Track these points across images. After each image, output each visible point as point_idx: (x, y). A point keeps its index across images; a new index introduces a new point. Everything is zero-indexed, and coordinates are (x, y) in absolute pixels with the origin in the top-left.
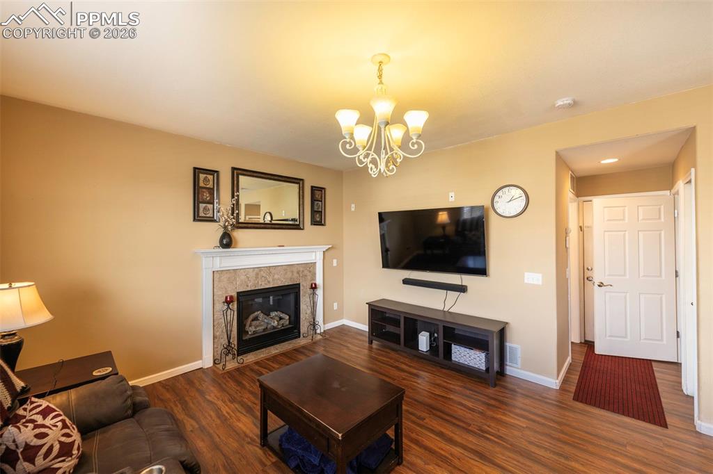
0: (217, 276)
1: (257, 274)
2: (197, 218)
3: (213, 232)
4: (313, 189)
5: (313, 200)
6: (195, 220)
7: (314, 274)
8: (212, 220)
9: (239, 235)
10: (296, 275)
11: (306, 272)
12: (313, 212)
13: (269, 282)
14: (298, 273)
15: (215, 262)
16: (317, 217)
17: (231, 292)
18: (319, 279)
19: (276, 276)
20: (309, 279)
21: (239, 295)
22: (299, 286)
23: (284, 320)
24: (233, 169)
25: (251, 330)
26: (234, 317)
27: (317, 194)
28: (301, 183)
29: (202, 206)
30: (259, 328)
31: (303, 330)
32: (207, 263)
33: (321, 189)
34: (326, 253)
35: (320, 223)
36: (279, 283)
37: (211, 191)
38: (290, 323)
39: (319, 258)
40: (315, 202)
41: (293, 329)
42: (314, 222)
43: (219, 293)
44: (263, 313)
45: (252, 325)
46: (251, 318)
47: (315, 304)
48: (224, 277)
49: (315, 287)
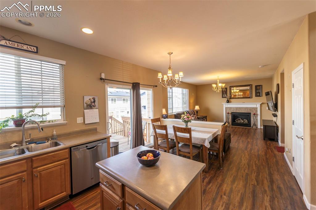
0: (226, 108)
1: (236, 109)
2: (223, 97)
3: (226, 100)
4: (256, 86)
5: (256, 89)
7: (257, 111)
8: (225, 97)
9: (232, 100)
11: (253, 110)
12: (256, 93)
13: (240, 111)
14: (250, 110)
15: (226, 105)
16: (258, 94)
17: (230, 112)
18: (259, 113)
19: (242, 110)
20: (254, 112)
21: (232, 113)
22: (250, 113)
23: (246, 121)
24: (230, 87)
25: (236, 121)
26: (230, 117)
27: (258, 87)
28: (251, 86)
29: (224, 95)
30: (239, 122)
31: (252, 126)
32: (224, 106)
33: (260, 86)
34: (263, 105)
35: (259, 96)
36: (243, 112)
37: (225, 92)
38: (248, 123)
39: (258, 106)
40: (257, 90)
41: (249, 124)
42: (256, 96)
43: (227, 112)
44: (241, 119)
45: (237, 120)
46: (238, 119)
47: (254, 119)
48: (228, 109)
49: (255, 114)
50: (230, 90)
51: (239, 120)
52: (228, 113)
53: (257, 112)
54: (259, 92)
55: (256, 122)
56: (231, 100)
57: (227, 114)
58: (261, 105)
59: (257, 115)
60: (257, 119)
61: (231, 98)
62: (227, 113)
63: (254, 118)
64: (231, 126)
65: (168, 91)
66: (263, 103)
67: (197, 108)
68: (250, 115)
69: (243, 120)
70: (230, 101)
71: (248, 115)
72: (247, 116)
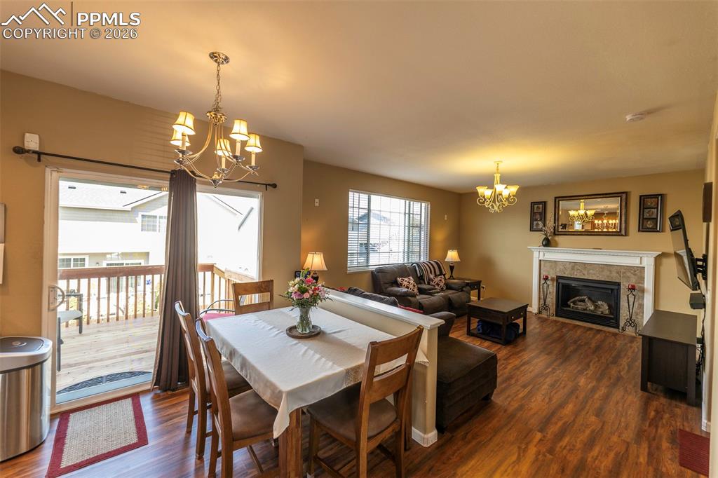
0: (542, 262)
1: (573, 267)
2: (532, 229)
3: (540, 237)
4: (643, 198)
5: (643, 207)
6: (531, 231)
7: (642, 278)
8: (541, 230)
9: (559, 239)
10: (614, 274)
11: (629, 274)
12: (642, 220)
13: (584, 274)
14: (618, 273)
15: (540, 255)
16: (648, 224)
17: (552, 275)
18: (649, 284)
19: (591, 271)
20: (633, 281)
21: (559, 278)
22: (619, 284)
23: (604, 308)
24: (556, 198)
25: (572, 305)
26: (552, 289)
27: (649, 202)
28: (624, 196)
29: (535, 223)
30: (580, 306)
31: (622, 324)
32: (536, 254)
33: (656, 196)
34: (665, 261)
35: (654, 230)
36: (595, 278)
37: (540, 214)
38: (611, 313)
39: (648, 263)
40: (646, 211)
41: (612, 319)
42: (642, 228)
43: (544, 273)
44: (589, 299)
45: (574, 303)
46: (576, 298)
47: (631, 303)
48: (548, 264)
49: (633, 288)
50: (556, 208)
51: (583, 301)
52: (546, 279)
53: (644, 284)
54: (654, 216)
55: (637, 314)
56: (557, 238)
57: (543, 282)
58: (658, 260)
59: (643, 291)
60: (641, 306)
61: (555, 233)
62: (542, 277)
63: (631, 299)
64: (555, 318)
65: (351, 205)
66: (664, 255)
67: (452, 255)
68: (619, 289)
69: (593, 302)
70: (555, 241)
71: (612, 290)
72: (608, 290)
